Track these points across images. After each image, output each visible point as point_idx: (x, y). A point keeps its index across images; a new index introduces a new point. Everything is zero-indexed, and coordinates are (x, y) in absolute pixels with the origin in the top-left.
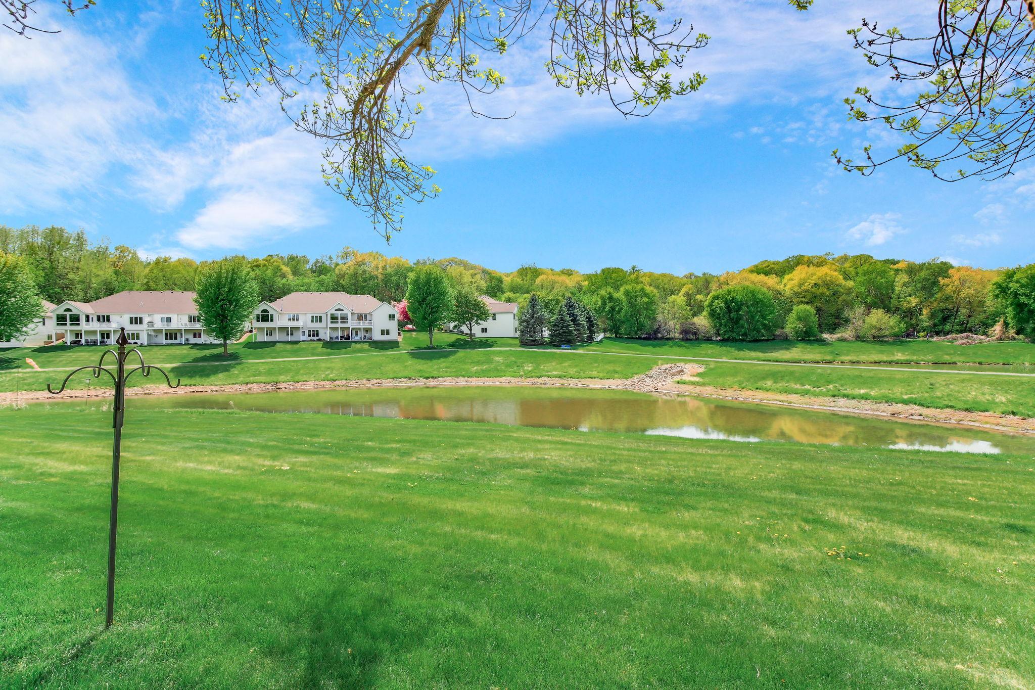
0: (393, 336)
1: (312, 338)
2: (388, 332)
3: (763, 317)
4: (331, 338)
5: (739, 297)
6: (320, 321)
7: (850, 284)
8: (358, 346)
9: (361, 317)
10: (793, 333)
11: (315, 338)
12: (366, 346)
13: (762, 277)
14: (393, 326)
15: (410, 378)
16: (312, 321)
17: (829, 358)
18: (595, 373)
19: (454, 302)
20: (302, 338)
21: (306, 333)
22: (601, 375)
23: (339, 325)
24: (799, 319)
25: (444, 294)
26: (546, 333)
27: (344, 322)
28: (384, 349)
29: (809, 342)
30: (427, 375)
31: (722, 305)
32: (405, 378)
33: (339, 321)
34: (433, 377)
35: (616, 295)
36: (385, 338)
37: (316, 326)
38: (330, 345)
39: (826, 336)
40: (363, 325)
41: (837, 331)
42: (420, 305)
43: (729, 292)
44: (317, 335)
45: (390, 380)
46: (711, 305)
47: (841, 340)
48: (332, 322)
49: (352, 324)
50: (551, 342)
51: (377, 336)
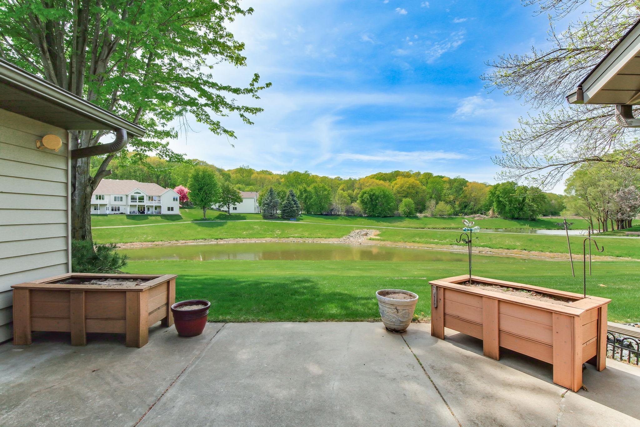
0: (177, 211)
1: (114, 212)
2: (172, 209)
3: (388, 204)
4: (130, 212)
5: (377, 193)
6: (121, 200)
7: (424, 187)
8: (153, 218)
9: (151, 198)
10: (403, 213)
11: (117, 212)
12: (159, 218)
13: (382, 182)
14: (176, 205)
15: (205, 239)
16: (115, 200)
17: (422, 226)
18: (320, 235)
19: (221, 191)
20: (108, 212)
21: (110, 209)
22: (324, 236)
23: (137, 203)
24: (406, 205)
25: (215, 185)
26: (279, 212)
27: (141, 202)
28: (173, 220)
29: (410, 217)
30: (216, 237)
31: (368, 197)
32: (203, 239)
33: (138, 200)
34: (220, 239)
35: (309, 189)
36: (171, 213)
37: (117, 203)
38: (131, 216)
39: (418, 215)
40: (154, 204)
41: (424, 212)
42: (199, 191)
43: (372, 190)
44: (119, 210)
45: (193, 241)
46: (362, 196)
47: (425, 217)
48: (132, 202)
49: (146, 203)
50: (282, 217)
51: (164, 211)
